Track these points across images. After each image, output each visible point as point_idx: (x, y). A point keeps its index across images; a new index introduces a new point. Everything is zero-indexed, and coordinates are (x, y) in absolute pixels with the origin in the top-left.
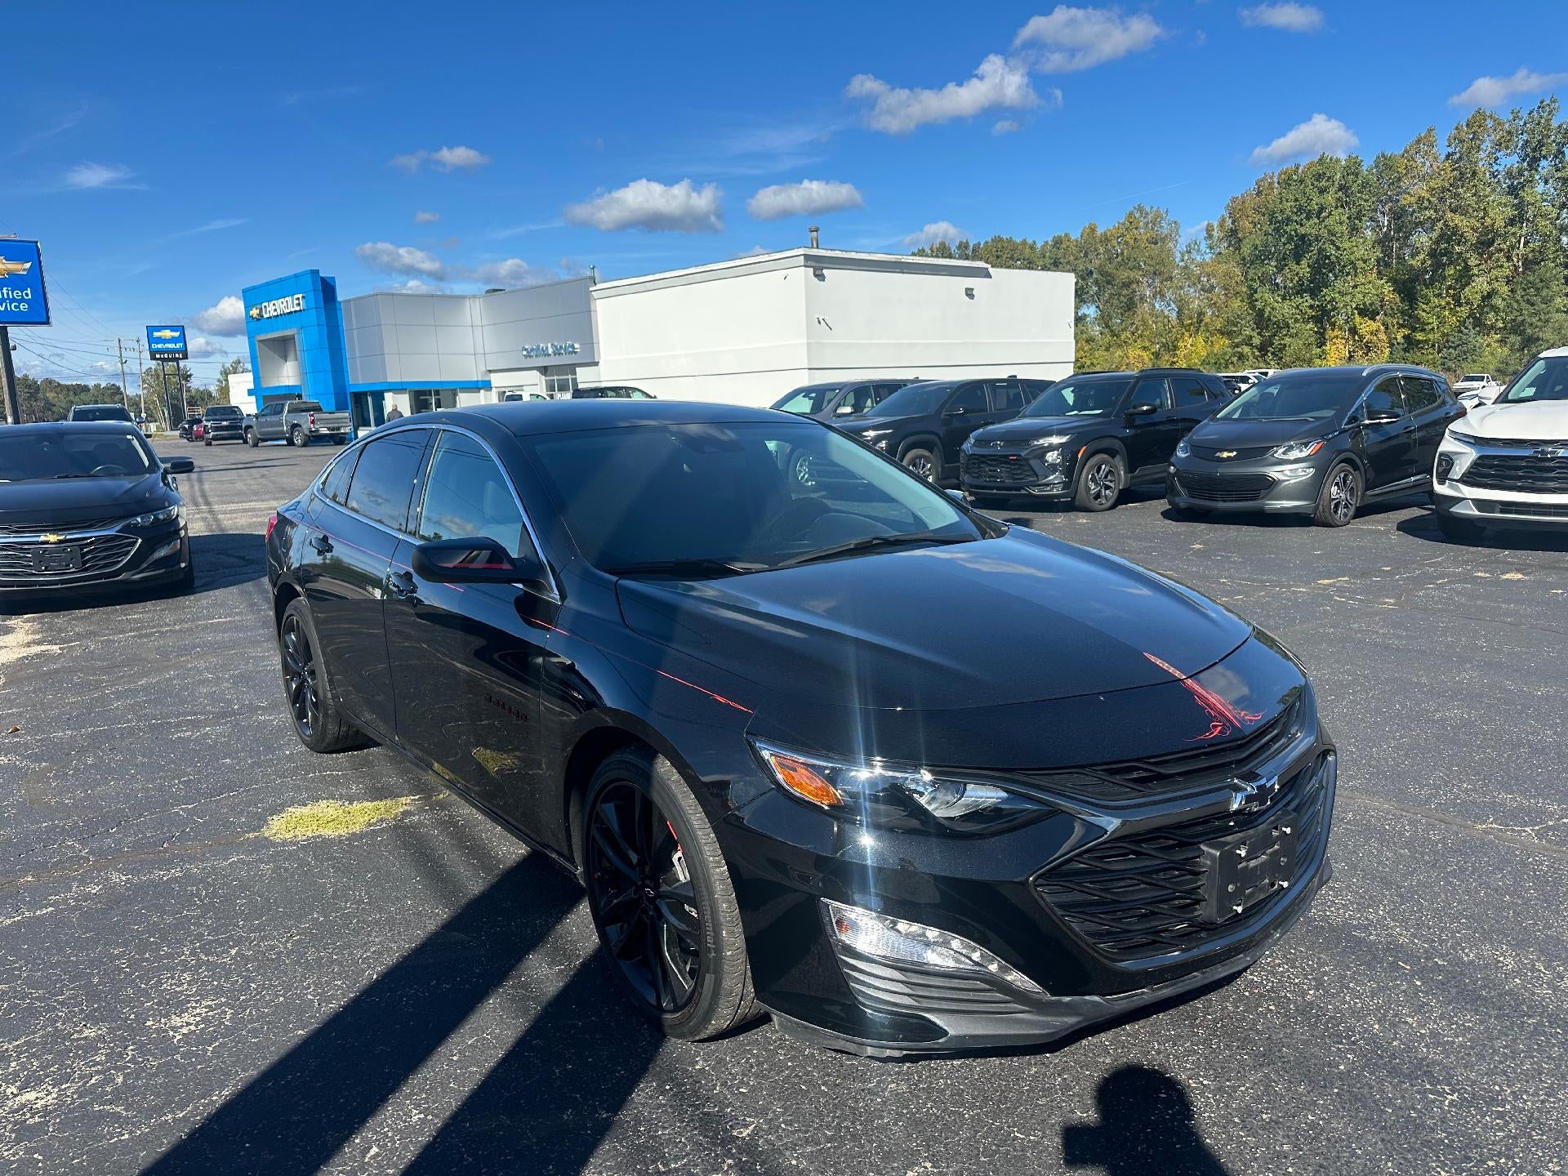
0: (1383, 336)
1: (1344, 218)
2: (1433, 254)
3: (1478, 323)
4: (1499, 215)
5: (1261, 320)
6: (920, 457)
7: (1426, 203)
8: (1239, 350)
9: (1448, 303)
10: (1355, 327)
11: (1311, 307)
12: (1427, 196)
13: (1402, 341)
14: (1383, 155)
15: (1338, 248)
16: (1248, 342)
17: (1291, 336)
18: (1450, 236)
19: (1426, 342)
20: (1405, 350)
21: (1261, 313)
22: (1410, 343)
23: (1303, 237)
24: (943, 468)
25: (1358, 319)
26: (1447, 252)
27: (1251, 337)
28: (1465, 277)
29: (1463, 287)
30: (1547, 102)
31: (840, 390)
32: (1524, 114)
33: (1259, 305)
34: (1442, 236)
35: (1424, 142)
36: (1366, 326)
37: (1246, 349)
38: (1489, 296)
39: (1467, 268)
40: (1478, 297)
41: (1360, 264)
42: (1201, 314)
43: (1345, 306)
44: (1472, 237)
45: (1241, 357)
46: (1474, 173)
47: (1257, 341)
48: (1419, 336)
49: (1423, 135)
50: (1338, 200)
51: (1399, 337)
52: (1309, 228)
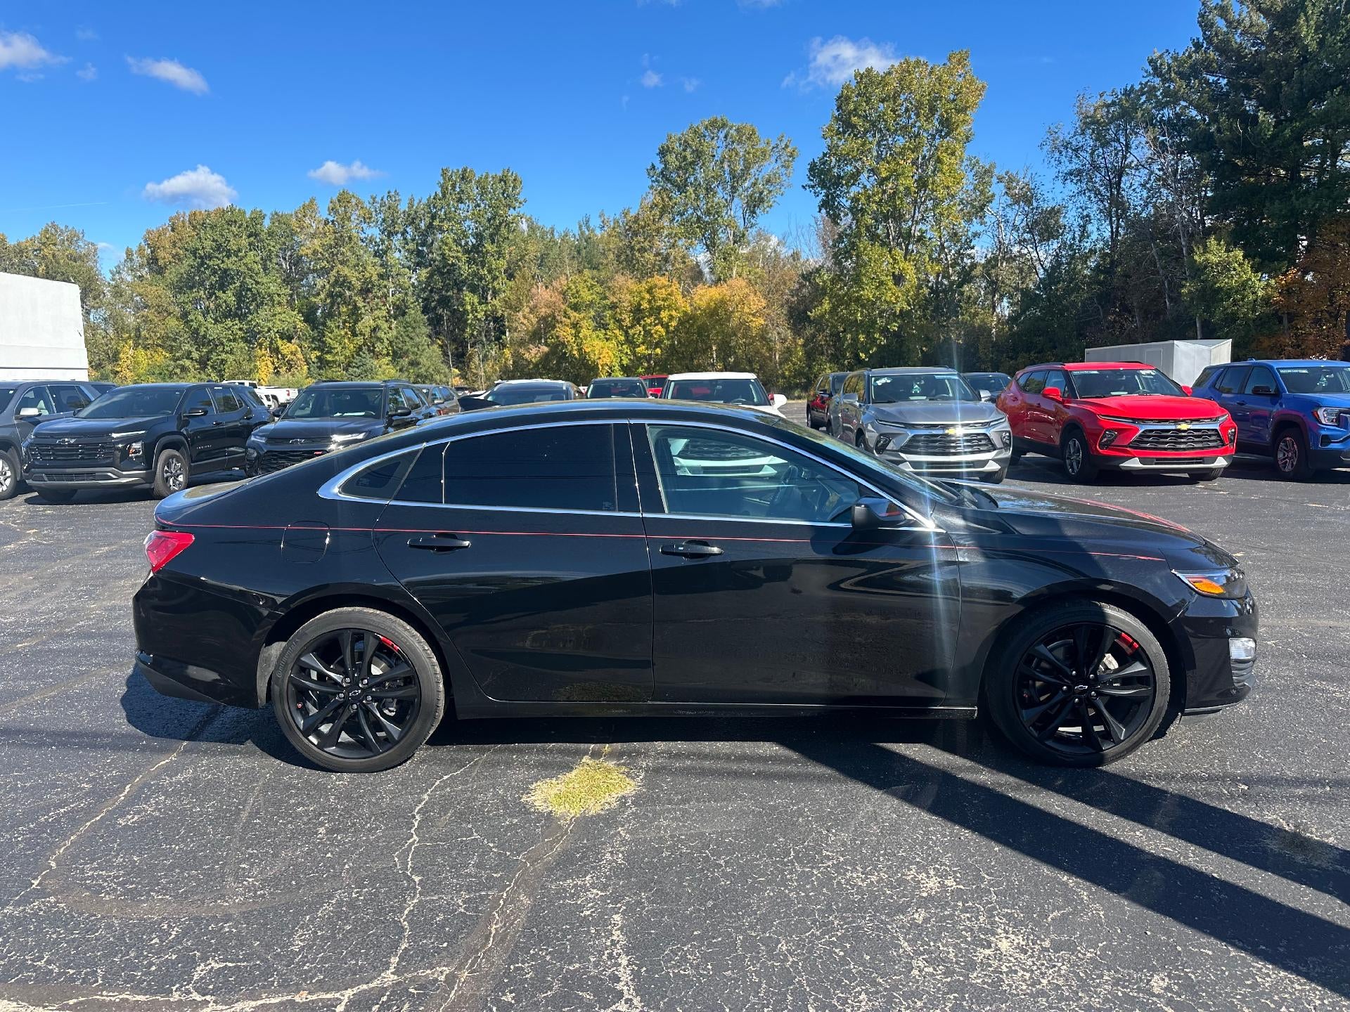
0: (300, 356)
1: (258, 259)
2: (330, 295)
3: (372, 351)
4: (373, 272)
5: (198, 338)
6: (173, 457)
7: (320, 256)
8: (181, 362)
9: (346, 333)
10: (278, 348)
11: (240, 329)
12: (320, 250)
13: (316, 360)
14: (276, 214)
15: (257, 283)
16: (188, 355)
17: (227, 353)
18: (342, 282)
19: (334, 362)
20: (320, 368)
21: (196, 331)
22: (323, 363)
23: (225, 271)
24: (190, 467)
25: (280, 342)
26: (341, 295)
27: (190, 352)
28: (355, 314)
29: (356, 322)
30: (392, 193)
31: (15, 391)
32: (378, 199)
33: (195, 325)
34: (336, 281)
35: (309, 208)
36: (286, 348)
37: (187, 363)
38: (374, 330)
39: (356, 308)
40: (368, 330)
41: (276, 298)
42: (138, 330)
43: (269, 331)
44: (358, 285)
45: (184, 369)
46: (350, 238)
47: (195, 355)
48: (329, 357)
49: (307, 203)
50: (250, 244)
51: (313, 357)
52: (230, 263)
